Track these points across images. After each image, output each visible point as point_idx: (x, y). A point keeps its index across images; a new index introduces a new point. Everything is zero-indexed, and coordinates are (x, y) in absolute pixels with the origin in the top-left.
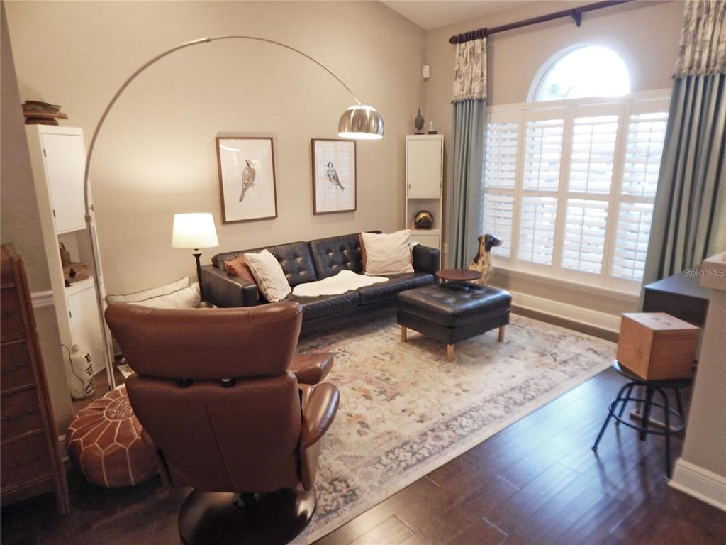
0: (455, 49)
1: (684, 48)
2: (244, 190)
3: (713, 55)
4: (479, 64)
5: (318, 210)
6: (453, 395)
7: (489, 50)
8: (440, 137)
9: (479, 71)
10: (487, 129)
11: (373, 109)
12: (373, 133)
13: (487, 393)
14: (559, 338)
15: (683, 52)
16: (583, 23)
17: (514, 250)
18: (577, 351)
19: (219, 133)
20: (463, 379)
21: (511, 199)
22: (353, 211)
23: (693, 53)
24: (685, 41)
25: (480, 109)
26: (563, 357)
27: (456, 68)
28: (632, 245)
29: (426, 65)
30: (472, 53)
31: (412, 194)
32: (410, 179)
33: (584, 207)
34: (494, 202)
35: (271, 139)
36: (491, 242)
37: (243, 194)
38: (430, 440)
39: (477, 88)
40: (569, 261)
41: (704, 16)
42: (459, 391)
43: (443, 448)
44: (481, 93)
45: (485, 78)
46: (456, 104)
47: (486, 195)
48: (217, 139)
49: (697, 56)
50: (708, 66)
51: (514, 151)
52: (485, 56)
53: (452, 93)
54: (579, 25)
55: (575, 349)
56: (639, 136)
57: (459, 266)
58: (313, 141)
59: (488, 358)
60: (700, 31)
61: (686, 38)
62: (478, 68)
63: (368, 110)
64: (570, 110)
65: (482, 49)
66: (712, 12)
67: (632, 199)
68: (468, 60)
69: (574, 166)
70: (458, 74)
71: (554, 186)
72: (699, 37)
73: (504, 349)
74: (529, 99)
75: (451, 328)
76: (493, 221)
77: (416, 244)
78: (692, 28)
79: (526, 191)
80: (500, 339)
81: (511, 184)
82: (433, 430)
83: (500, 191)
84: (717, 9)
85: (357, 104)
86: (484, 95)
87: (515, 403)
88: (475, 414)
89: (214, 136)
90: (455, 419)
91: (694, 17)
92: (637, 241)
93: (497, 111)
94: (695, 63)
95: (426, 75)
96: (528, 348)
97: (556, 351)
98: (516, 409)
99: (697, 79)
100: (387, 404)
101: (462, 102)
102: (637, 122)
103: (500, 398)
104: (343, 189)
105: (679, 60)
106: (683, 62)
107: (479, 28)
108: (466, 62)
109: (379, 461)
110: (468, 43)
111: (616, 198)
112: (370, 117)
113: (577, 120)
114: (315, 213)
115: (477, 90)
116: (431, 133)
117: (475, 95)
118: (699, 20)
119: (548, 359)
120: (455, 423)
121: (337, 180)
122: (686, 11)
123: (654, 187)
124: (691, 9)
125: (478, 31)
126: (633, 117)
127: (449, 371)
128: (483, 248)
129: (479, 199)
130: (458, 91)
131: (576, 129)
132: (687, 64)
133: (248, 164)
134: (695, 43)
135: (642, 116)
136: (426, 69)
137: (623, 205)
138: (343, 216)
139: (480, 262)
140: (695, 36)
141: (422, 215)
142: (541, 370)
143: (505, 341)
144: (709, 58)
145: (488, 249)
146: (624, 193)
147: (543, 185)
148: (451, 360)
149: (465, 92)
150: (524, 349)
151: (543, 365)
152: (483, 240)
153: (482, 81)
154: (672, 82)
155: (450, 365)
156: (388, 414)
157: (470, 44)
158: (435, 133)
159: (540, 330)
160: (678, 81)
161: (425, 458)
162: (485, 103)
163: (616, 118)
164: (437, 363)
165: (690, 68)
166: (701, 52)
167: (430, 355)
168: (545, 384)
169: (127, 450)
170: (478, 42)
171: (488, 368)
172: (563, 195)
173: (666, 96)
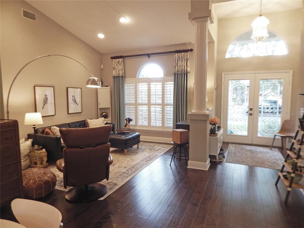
0: (113, 61)
1: (175, 66)
2: (44, 105)
3: (182, 69)
4: (121, 66)
5: (70, 112)
6: (131, 162)
7: (124, 62)
8: (109, 87)
9: (121, 68)
10: (125, 86)
11: (97, 78)
12: (98, 85)
13: (140, 160)
14: (154, 146)
15: (175, 68)
16: (150, 57)
17: (136, 122)
18: (159, 148)
19: (35, 84)
20: (131, 158)
21: (134, 107)
22: (81, 113)
23: (178, 68)
24: (175, 65)
25: (122, 79)
26: (156, 149)
27: (114, 66)
28: (169, 117)
29: (102, 64)
30: (119, 62)
31: (100, 106)
32: (99, 101)
33: (155, 108)
34: (129, 108)
35: (53, 87)
36: (130, 120)
37: (44, 107)
38: (130, 171)
39: (121, 73)
40: (153, 124)
41: (179, 60)
42: (132, 161)
43: (134, 172)
44: (122, 74)
45: (123, 70)
46: (114, 77)
47: (126, 106)
48: (34, 87)
49: (178, 69)
50: (181, 71)
51: (134, 92)
52: (123, 64)
53: (113, 74)
54: (149, 58)
55: (159, 147)
56: (167, 88)
57: (119, 128)
58: (67, 88)
59: (137, 153)
60: (178, 63)
61: (175, 64)
62: (121, 67)
63: (96, 79)
64: (149, 81)
65: (122, 62)
66: (180, 59)
67: (167, 105)
68: (117, 64)
69: (152, 96)
70: (114, 68)
71: (146, 102)
72: (178, 64)
73: (140, 150)
74: (137, 77)
75: (126, 144)
76: (128, 113)
77: (106, 122)
78: (177, 62)
79: (138, 104)
80: (138, 148)
81: (134, 102)
82: (130, 169)
83: (130, 104)
84: (181, 58)
85: (93, 77)
86: (123, 75)
87: (148, 160)
88: (139, 164)
89: (33, 85)
90: (135, 166)
91: (177, 60)
92: (170, 116)
93: (127, 80)
94: (178, 70)
95: (102, 67)
96: (146, 149)
97: (154, 148)
98: (149, 161)
99: (179, 74)
100: (113, 167)
101: (116, 77)
102: (166, 84)
103: (144, 160)
104: (78, 105)
105: (174, 69)
106: (175, 70)
107: (121, 55)
108: (117, 65)
109: (119, 177)
110: (117, 59)
111: (163, 105)
112: (97, 81)
113: (151, 84)
114: (68, 113)
115: (121, 74)
116: (106, 86)
117: (121, 75)
118: (178, 60)
119: (153, 150)
120: (135, 167)
121: (76, 102)
122: (175, 58)
123: (173, 101)
124: (176, 57)
125: (120, 56)
126: (165, 83)
127: (127, 157)
128: (127, 122)
129: (124, 107)
130: (114, 73)
131: (151, 86)
132: (176, 71)
133: (45, 96)
134: (178, 66)
135: (167, 83)
136: (102, 65)
137: (165, 106)
138: (78, 114)
139: (127, 126)
140: (177, 64)
141: (104, 114)
142: (152, 153)
143: (139, 148)
144: (181, 69)
145: (129, 122)
146: (165, 103)
147: (144, 102)
148: (126, 155)
149: (117, 74)
150: (145, 149)
151: (152, 152)
152: (128, 119)
153: (122, 71)
154: (174, 75)
155: (127, 156)
156: (114, 168)
157: (118, 60)
158: (108, 86)
159: (148, 145)
160: (175, 74)
161: (131, 174)
162: (123, 78)
163: (161, 83)
164: (122, 156)
165: (177, 72)
166: (179, 68)
167: (119, 154)
168: (154, 156)
169: (43, 184)
170: (120, 59)
171: (137, 155)
172: (149, 104)
173: (172, 78)
